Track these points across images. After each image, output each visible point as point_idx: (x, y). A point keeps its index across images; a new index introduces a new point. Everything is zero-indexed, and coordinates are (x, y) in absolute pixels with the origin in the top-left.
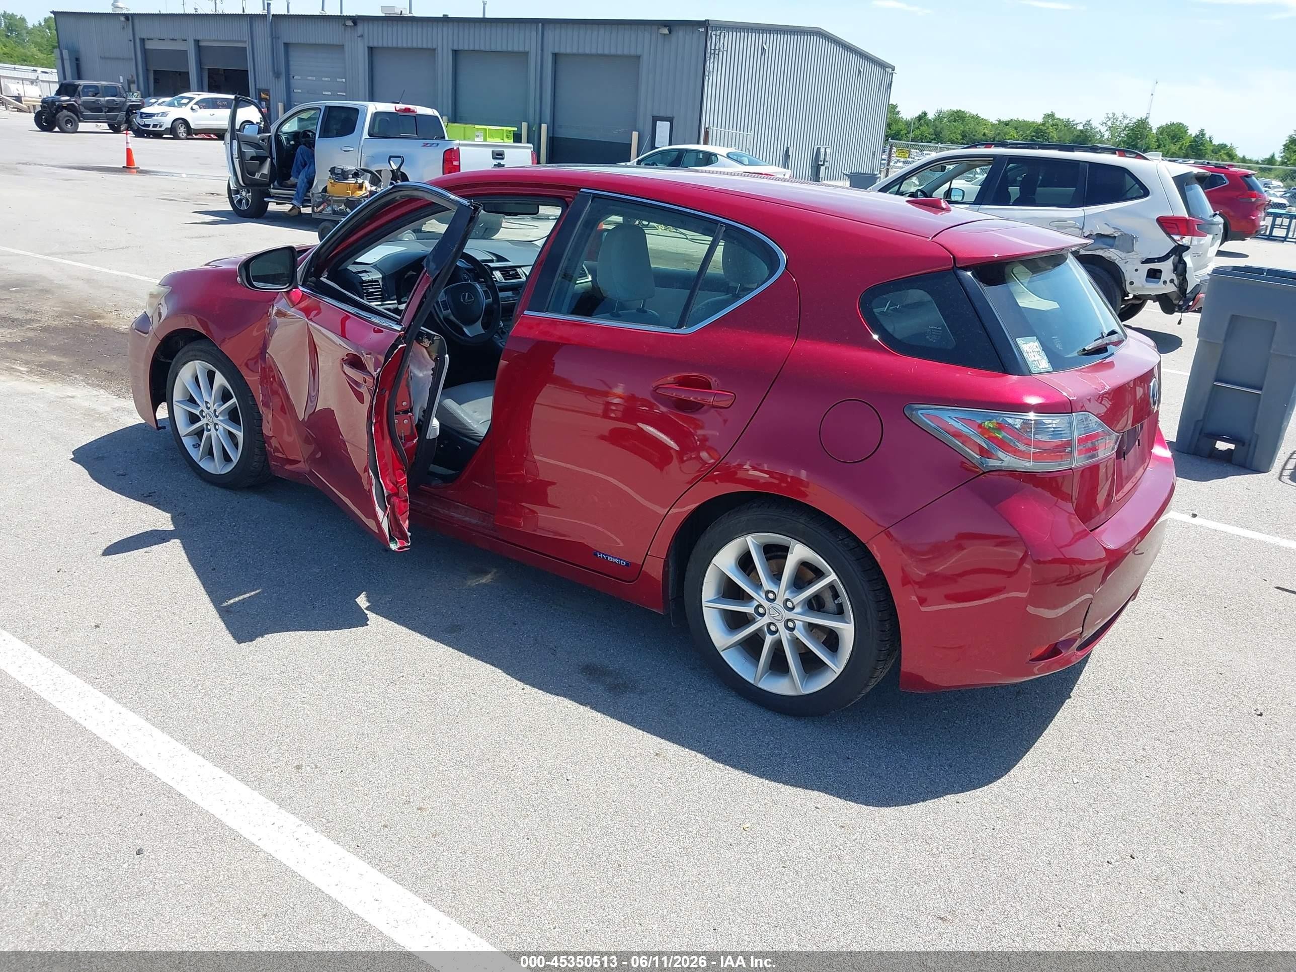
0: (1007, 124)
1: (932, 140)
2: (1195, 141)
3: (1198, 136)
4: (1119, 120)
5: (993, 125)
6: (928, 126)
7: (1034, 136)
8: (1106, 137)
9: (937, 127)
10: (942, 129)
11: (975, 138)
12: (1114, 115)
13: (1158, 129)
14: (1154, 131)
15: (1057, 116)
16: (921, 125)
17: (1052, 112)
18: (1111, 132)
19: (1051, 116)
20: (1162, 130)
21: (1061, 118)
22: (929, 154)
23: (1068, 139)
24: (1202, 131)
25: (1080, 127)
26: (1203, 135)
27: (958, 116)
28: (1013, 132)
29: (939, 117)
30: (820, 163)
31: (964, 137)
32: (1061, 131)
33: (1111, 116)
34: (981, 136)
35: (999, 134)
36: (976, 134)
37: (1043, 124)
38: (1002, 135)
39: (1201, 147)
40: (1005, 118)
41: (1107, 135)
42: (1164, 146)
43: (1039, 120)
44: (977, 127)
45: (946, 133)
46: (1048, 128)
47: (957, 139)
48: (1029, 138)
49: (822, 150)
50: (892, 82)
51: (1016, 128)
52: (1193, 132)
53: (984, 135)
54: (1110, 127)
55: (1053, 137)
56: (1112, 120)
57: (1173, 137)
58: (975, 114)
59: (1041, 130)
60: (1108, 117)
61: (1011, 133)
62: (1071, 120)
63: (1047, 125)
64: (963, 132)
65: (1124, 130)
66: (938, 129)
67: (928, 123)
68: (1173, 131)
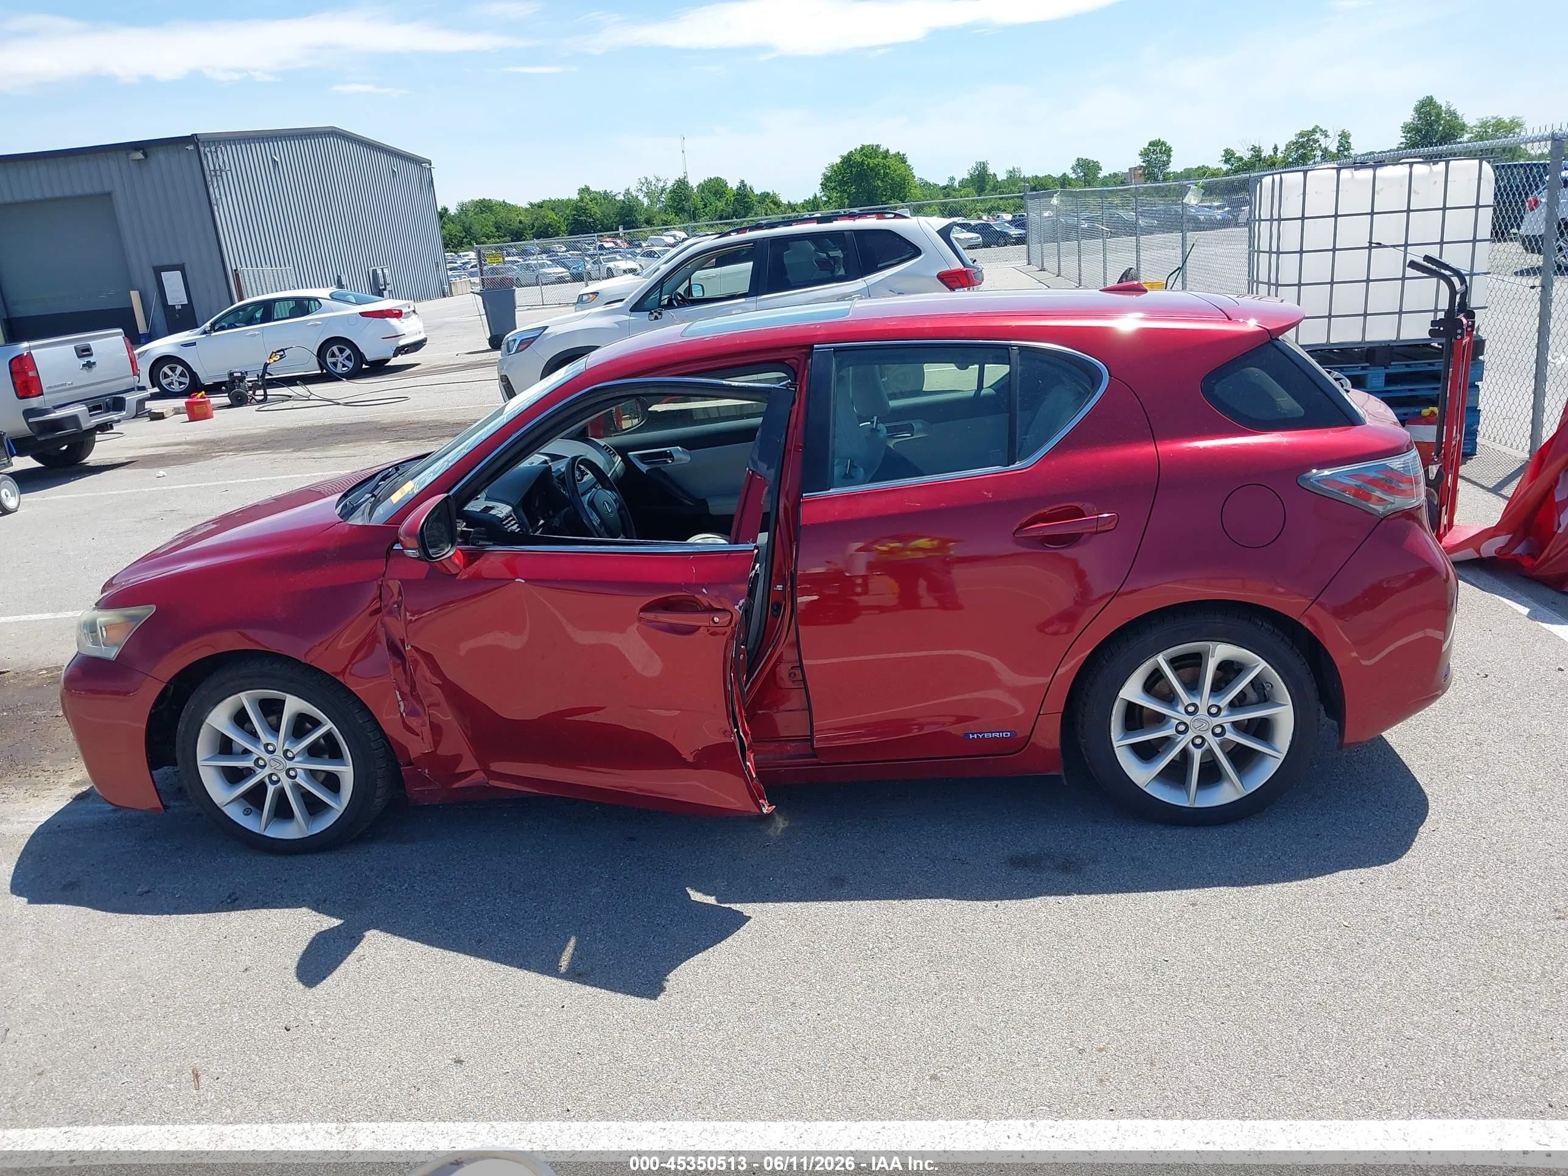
0: (540, 206)
1: (464, 238)
2: (738, 194)
3: (740, 188)
4: (653, 184)
5: (526, 210)
6: (453, 223)
7: (574, 215)
8: (646, 204)
9: (464, 223)
10: (470, 223)
11: (511, 228)
12: (646, 179)
13: (698, 187)
14: (695, 190)
15: (592, 189)
16: (444, 223)
17: (586, 186)
18: (649, 198)
19: (586, 190)
20: (702, 188)
21: (598, 191)
22: (467, 255)
23: (612, 212)
24: (742, 182)
25: (620, 197)
26: (745, 186)
27: (484, 206)
28: (552, 214)
29: (463, 209)
30: (381, 288)
31: (498, 228)
32: (601, 205)
33: (643, 181)
34: (517, 224)
35: (537, 219)
36: (511, 223)
37: (582, 200)
38: (541, 219)
39: (747, 200)
40: (536, 200)
41: (646, 202)
42: (711, 204)
43: (575, 196)
44: (510, 215)
45: (476, 228)
46: (587, 204)
47: (492, 232)
48: (571, 218)
49: (379, 272)
50: (432, 178)
51: (553, 210)
52: (733, 184)
53: (520, 222)
54: (646, 193)
55: (595, 213)
56: (646, 185)
57: (715, 194)
58: (501, 200)
59: (580, 207)
60: (641, 183)
61: (550, 216)
62: (608, 192)
63: (585, 200)
64: (496, 223)
65: (661, 194)
66: (467, 225)
67: (452, 219)
68: (714, 187)
